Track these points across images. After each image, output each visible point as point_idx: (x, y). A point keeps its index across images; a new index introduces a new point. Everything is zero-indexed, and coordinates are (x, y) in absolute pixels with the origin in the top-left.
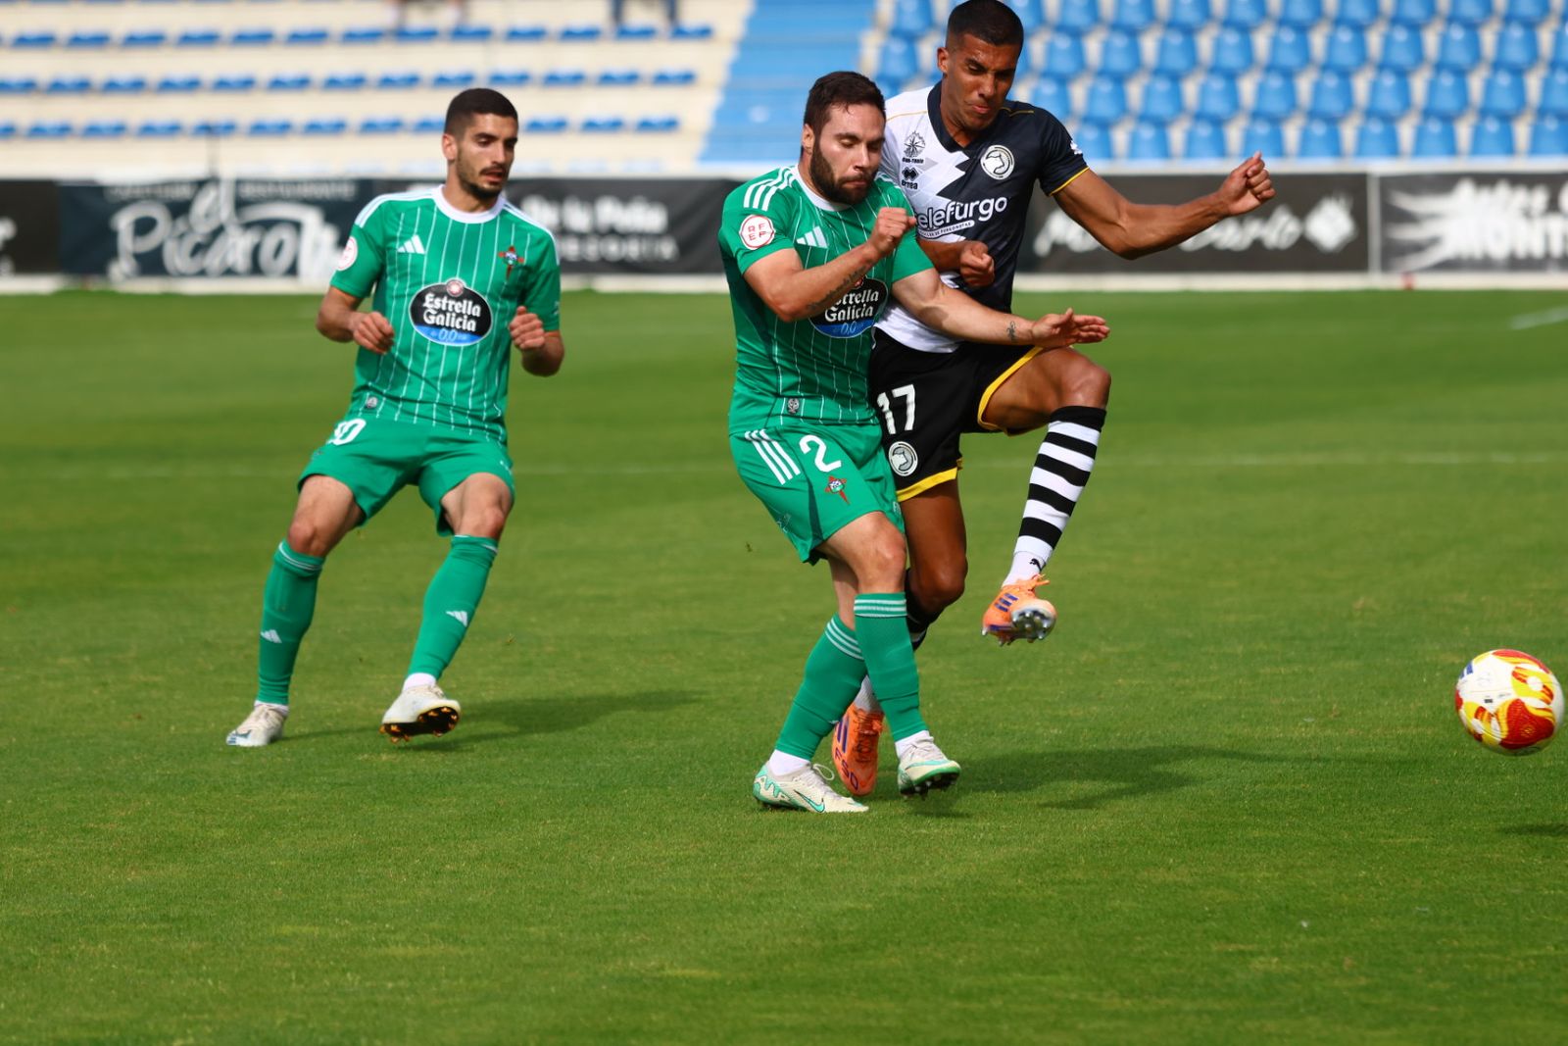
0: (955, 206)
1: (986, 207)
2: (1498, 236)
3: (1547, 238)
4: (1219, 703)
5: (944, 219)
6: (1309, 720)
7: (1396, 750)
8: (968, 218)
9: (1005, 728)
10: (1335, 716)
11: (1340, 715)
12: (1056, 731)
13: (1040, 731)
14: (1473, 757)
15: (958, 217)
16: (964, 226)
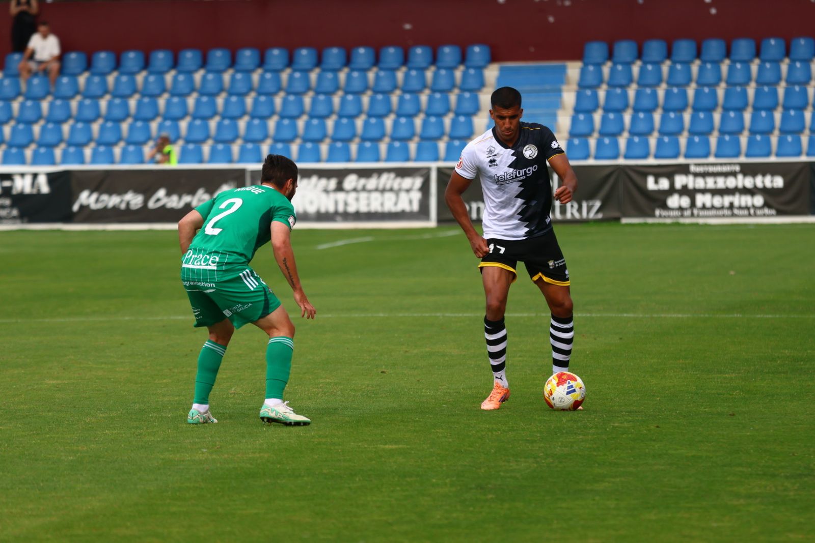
0: (516, 171)
1: (529, 170)
2: (311, 203)
3: (336, 203)
4: (158, 442)
5: (513, 176)
6: (204, 450)
7: (249, 466)
8: (523, 176)
9: (45, 457)
10: (218, 448)
11: (220, 448)
12: (72, 458)
13: (63, 458)
14: (288, 468)
15: (518, 175)
16: (521, 178)
